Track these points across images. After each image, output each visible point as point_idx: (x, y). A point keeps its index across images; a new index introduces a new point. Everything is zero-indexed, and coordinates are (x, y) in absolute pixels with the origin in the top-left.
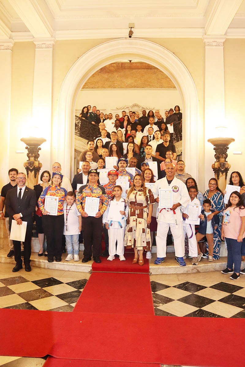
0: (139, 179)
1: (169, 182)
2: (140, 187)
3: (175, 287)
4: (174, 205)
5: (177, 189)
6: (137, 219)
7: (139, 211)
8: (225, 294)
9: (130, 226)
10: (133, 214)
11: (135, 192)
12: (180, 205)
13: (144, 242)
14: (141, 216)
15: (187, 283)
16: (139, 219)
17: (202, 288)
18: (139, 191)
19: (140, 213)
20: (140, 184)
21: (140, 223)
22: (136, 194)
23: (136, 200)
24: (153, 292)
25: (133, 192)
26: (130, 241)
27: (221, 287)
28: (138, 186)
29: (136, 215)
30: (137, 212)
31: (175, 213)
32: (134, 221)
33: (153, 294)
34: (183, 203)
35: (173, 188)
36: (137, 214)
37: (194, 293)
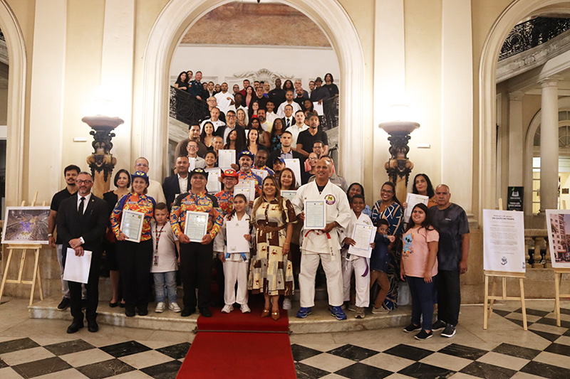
0: (271, 184)
1: (321, 189)
2: (273, 197)
3: (329, 352)
4: (327, 225)
5: (333, 200)
6: (268, 247)
7: (272, 234)
8: (408, 363)
9: (258, 259)
10: (262, 239)
11: (266, 204)
12: (336, 225)
13: (280, 282)
14: (275, 242)
15: (349, 346)
16: (272, 248)
17: (372, 353)
18: (272, 202)
19: (273, 238)
20: (274, 192)
21: (274, 253)
22: (268, 208)
23: (267, 217)
24: (295, 362)
25: (262, 204)
26: (257, 281)
27: (399, 351)
28: (270, 196)
29: (268, 241)
30: (269, 236)
31: (329, 237)
32: (264, 250)
33: (296, 364)
34: (343, 222)
35: (327, 198)
36: (269, 239)
37: (360, 362)
